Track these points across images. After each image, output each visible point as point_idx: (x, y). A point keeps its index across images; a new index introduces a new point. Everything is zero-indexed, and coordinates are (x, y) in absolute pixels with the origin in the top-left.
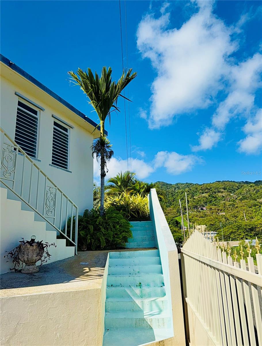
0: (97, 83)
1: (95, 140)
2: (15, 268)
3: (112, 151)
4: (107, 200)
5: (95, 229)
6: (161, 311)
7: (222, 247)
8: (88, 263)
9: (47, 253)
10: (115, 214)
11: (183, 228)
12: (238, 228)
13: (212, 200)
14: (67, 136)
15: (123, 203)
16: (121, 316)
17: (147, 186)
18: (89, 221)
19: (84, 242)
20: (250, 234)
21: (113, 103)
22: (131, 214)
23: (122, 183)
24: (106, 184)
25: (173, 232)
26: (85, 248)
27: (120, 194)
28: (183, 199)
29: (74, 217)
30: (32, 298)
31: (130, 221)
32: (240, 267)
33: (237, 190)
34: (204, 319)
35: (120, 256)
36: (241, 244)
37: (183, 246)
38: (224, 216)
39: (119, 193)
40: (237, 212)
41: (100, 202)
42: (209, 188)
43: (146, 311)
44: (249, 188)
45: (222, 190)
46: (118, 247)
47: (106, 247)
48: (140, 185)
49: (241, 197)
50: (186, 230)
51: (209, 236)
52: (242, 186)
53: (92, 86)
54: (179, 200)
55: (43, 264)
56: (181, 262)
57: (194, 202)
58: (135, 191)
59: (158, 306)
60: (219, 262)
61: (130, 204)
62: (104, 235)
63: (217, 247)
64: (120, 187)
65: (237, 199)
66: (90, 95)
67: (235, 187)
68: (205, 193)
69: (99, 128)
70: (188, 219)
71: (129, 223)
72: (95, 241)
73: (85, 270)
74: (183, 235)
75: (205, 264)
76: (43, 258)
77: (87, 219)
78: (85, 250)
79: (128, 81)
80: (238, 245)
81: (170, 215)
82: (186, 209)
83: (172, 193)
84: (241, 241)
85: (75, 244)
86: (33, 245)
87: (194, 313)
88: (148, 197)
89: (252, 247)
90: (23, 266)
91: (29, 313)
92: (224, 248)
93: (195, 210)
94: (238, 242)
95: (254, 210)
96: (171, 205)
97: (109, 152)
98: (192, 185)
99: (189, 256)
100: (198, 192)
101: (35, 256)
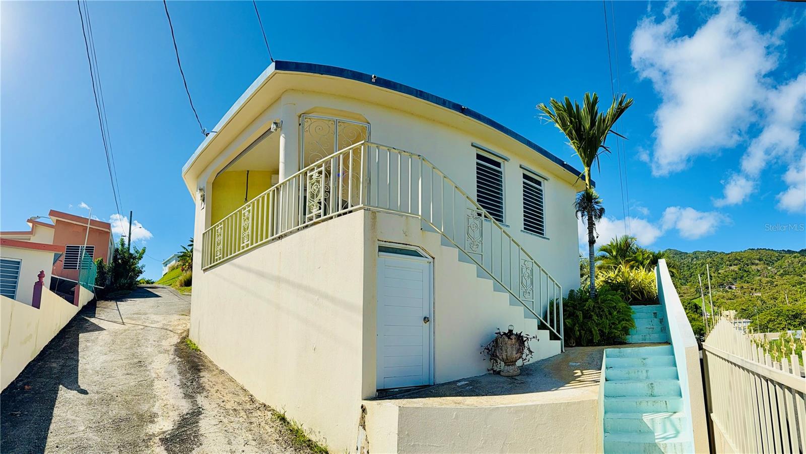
0: (578, 116)
1: (579, 193)
2: (492, 369)
3: (603, 209)
4: (598, 276)
5: (584, 317)
6: (678, 432)
7: (759, 341)
8: (579, 364)
9: (529, 349)
10: (610, 296)
11: (705, 315)
12: (778, 314)
13: (743, 275)
14: (541, 191)
15: (621, 280)
16: (625, 439)
17: (653, 256)
18: (576, 305)
19: (572, 335)
20: (794, 323)
21: (601, 142)
22: (632, 295)
23: (617, 252)
24: (597, 254)
25: (691, 320)
26: (574, 343)
27: (616, 268)
28: (703, 274)
29: (557, 300)
30: (518, 410)
31: (631, 305)
32: (781, 369)
33: (777, 261)
34: (736, 444)
35: (620, 354)
36: (782, 337)
37: (706, 340)
38: (760, 297)
39: (614, 267)
40: (777, 292)
41: (589, 280)
42: (739, 258)
43: (658, 433)
44: (792, 259)
45: (757, 262)
46: (616, 342)
47: (601, 342)
48: (643, 255)
49: (782, 271)
50: (708, 317)
51: (740, 325)
52: (783, 256)
53: (570, 119)
54: (699, 275)
55: (525, 364)
56: (703, 363)
57: (719, 277)
58: (637, 262)
59: (673, 425)
60: (754, 362)
61: (631, 281)
62: (597, 325)
63: (751, 341)
64: (615, 257)
65: (776, 273)
66: (570, 134)
67: (773, 258)
68: (734, 265)
69: (583, 178)
70: (711, 302)
71: (630, 308)
72: (585, 333)
73: (577, 373)
74: (705, 325)
75: (735, 365)
76: (524, 356)
77: (573, 302)
78: (574, 345)
79: (620, 111)
80: (778, 338)
81: (686, 297)
82: (708, 287)
83: (688, 266)
84: (782, 332)
85: (561, 337)
86: (511, 337)
87: (723, 435)
88: (655, 271)
89: (796, 341)
90: (500, 366)
91: (515, 430)
92: (760, 342)
93: (721, 289)
94: (778, 334)
95: (799, 290)
96: (688, 282)
97: (598, 209)
98: (716, 254)
99: (713, 354)
100: (724, 264)
101: (515, 352)
